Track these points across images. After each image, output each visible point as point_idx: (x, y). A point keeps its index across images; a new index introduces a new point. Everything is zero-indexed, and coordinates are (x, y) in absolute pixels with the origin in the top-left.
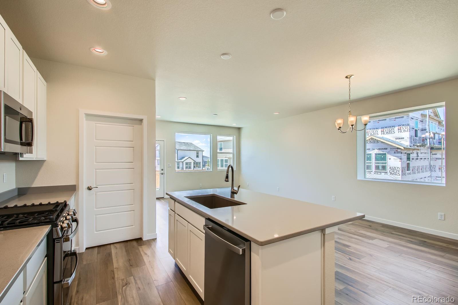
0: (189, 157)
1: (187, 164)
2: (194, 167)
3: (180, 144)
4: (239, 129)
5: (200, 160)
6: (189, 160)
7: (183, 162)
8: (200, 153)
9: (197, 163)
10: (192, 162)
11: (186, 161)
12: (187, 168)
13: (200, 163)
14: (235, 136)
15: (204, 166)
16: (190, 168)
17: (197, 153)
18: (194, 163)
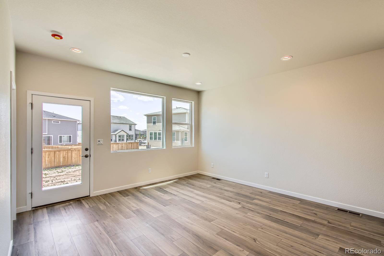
0: (123, 130)
1: (120, 136)
2: (127, 139)
3: (113, 118)
4: (199, 93)
5: (132, 133)
6: (122, 133)
7: (116, 135)
8: (133, 126)
9: (130, 136)
10: (125, 134)
11: (119, 134)
12: (119, 140)
13: (132, 136)
14: (193, 102)
15: (136, 138)
16: (123, 140)
17: (130, 127)
18: (127, 136)
